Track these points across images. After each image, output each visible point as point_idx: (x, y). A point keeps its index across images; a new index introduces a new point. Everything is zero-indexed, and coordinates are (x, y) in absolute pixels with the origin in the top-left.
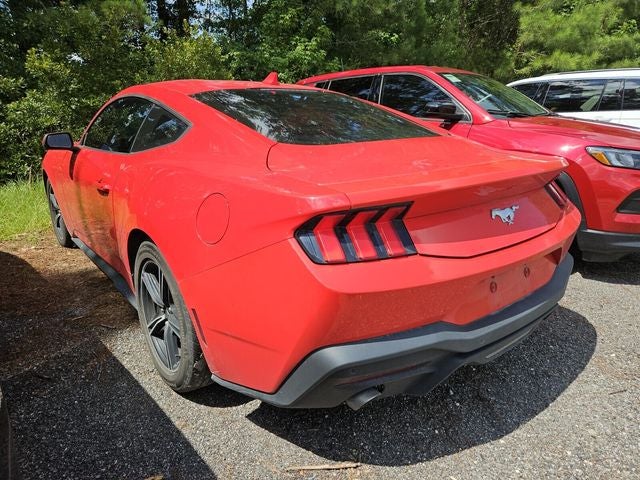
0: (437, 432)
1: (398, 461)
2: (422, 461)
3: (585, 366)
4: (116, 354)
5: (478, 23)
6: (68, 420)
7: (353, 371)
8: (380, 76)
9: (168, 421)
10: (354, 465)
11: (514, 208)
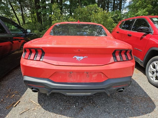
1: (46, 109)
2: (50, 112)
10: (39, 105)
11: (85, 57)
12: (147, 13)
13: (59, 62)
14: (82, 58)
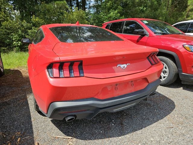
0: (101, 132)
1: (85, 139)
2: (92, 140)
3: (163, 118)
4: (28, 99)
5: (174, 3)
6: (7, 115)
7: (62, 110)
8: (124, 22)
9: (31, 119)
10: (71, 138)
11: (128, 64)
12: (119, 14)
13: (104, 74)
14: (125, 66)
